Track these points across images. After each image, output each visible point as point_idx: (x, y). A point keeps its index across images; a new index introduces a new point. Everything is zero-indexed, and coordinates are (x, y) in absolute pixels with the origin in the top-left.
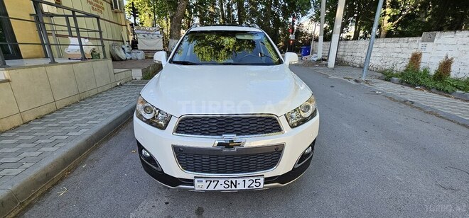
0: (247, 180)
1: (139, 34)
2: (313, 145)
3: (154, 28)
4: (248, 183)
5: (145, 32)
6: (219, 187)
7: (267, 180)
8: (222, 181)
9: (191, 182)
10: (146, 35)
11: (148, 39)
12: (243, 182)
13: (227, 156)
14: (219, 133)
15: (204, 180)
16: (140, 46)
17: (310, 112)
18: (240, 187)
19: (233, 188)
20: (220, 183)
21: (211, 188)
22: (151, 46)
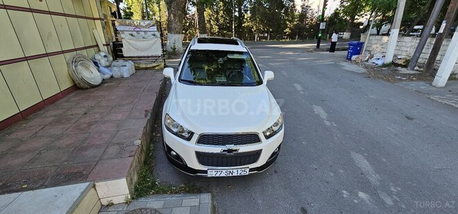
0: (239, 170)
1: (123, 31)
2: (279, 147)
3: (147, 22)
4: (239, 172)
5: (132, 28)
6: (223, 175)
7: (251, 170)
8: (224, 171)
9: (206, 172)
10: (134, 33)
11: (138, 40)
12: (237, 171)
13: (227, 157)
14: (224, 144)
15: (214, 171)
16: (126, 51)
17: (279, 127)
18: (235, 174)
19: (231, 175)
20: (222, 172)
21: (218, 175)
22: (144, 50)
